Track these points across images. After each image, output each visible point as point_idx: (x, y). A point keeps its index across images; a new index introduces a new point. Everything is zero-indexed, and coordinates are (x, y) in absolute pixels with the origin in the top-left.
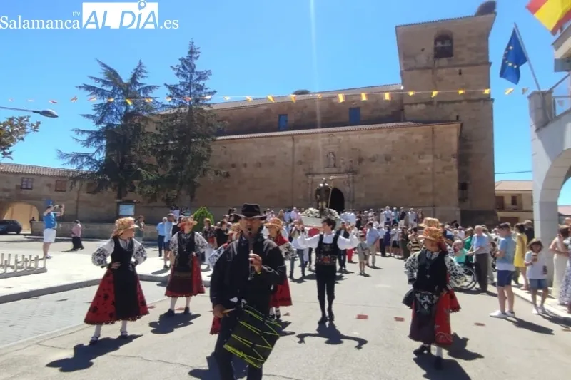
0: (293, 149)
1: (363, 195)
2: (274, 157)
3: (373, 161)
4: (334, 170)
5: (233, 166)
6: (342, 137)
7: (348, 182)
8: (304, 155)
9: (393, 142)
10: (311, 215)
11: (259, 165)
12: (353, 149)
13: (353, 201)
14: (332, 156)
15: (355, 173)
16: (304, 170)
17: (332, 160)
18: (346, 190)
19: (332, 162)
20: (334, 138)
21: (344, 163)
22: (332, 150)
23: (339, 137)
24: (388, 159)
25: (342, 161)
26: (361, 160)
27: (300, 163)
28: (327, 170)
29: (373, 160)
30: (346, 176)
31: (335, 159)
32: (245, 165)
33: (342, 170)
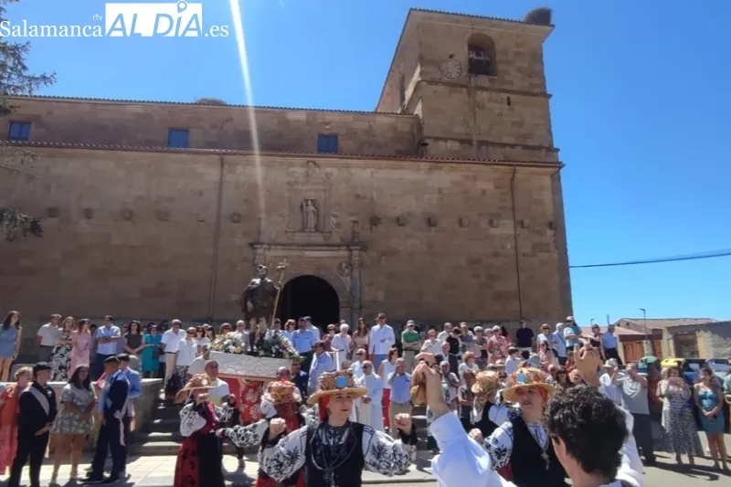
0: (221, 184)
1: (381, 295)
2: (171, 200)
3: (403, 225)
4: (318, 238)
5: (52, 212)
6: (335, 171)
7: (350, 265)
8: (246, 201)
9: (440, 191)
10: (232, 348)
11: (128, 215)
12: (358, 196)
13: (361, 307)
14: (313, 208)
15: (364, 247)
16: (245, 234)
17: (311, 216)
18: (343, 284)
19: (312, 221)
20: (317, 170)
21: (338, 225)
22: (312, 195)
23: (328, 170)
24: (431, 222)
25: (334, 220)
26: (375, 221)
27: (236, 218)
28: (300, 238)
29: (399, 222)
30: (343, 253)
31: (317, 215)
32: (88, 214)
33: (336, 239)
